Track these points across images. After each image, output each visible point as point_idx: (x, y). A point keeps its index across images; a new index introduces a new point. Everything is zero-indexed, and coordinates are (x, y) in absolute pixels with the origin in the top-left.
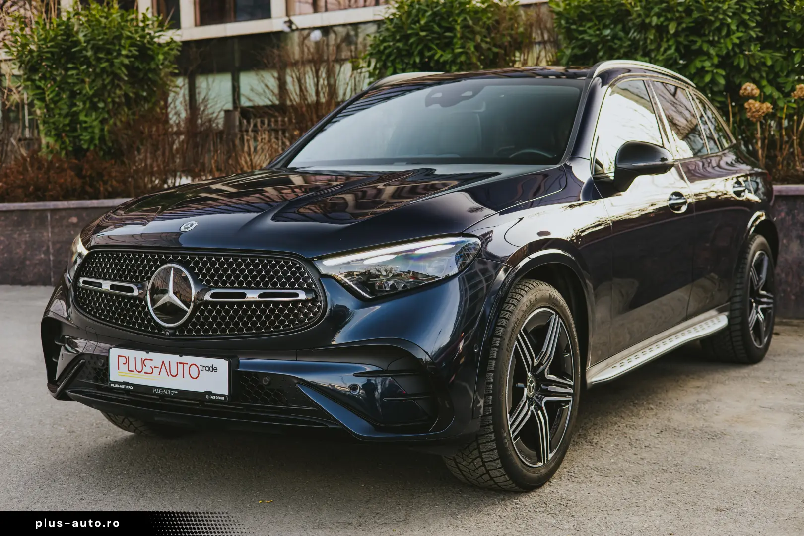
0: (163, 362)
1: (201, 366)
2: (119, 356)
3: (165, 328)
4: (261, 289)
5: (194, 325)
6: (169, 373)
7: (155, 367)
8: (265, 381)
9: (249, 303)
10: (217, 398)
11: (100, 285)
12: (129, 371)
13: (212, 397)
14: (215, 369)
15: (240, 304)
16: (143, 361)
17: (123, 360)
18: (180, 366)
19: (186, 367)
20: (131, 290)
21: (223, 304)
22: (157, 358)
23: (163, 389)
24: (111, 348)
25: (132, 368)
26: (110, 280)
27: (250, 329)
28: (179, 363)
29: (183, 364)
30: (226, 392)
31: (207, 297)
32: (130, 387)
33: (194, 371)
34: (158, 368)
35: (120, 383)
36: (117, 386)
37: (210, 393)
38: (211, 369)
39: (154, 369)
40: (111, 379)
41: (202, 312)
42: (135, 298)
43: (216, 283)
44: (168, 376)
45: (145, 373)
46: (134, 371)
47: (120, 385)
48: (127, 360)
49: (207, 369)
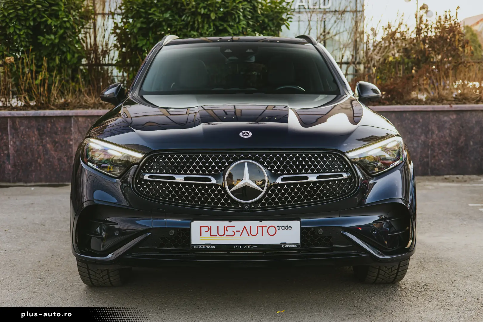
0: (245, 227)
1: (278, 226)
2: (201, 227)
5: (267, 200)
6: (250, 234)
8: (321, 232)
9: (309, 184)
10: (292, 246)
11: (174, 178)
12: (211, 236)
13: (287, 246)
14: (289, 228)
16: (226, 229)
17: (205, 229)
18: (260, 229)
19: (265, 229)
20: (210, 180)
21: (289, 185)
22: (239, 225)
23: (244, 245)
24: (193, 222)
25: (214, 233)
28: (259, 226)
29: (263, 227)
30: (299, 242)
31: (279, 181)
32: (212, 247)
33: (272, 231)
34: (240, 231)
35: (202, 245)
36: (200, 247)
37: (285, 244)
38: (287, 228)
39: (236, 232)
40: (193, 243)
41: (273, 191)
42: (213, 185)
44: (249, 236)
45: (227, 236)
46: (216, 236)
47: (202, 247)
48: (210, 229)
49: (283, 228)
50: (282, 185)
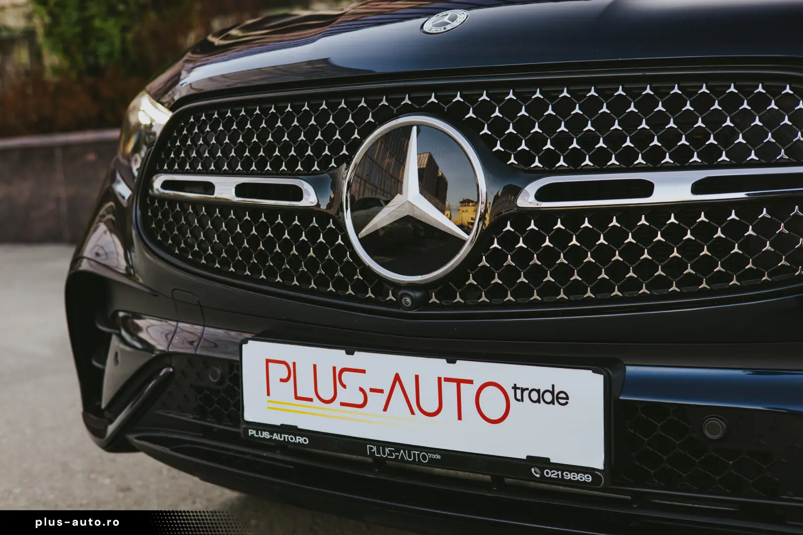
0: (397, 378)
1: (515, 388)
2: (268, 361)
3: (396, 286)
4: (695, 167)
5: (484, 276)
6: (415, 406)
7: (372, 390)
8: (714, 430)
9: (660, 212)
10: (569, 476)
11: (209, 188)
12: (297, 398)
13: (553, 474)
14: (559, 398)
15: (628, 215)
16: (338, 376)
17: (277, 371)
18: (449, 389)
19: (469, 392)
20: (297, 194)
21: (573, 217)
22: (379, 366)
23: (398, 447)
24: (245, 341)
25: (306, 390)
26: (232, 173)
27: (578, 288)
28: (447, 380)
29: (459, 382)
30: (598, 463)
31: (527, 199)
32: (301, 440)
33: (493, 403)
34: (381, 391)
35: (272, 428)
36: (266, 435)
37: (543, 463)
38: (548, 397)
39: (369, 394)
40: (249, 416)
41: (509, 241)
42: (306, 213)
43: (549, 159)
44: (413, 413)
45: (342, 404)
46: (311, 400)
47: (272, 434)
48: (292, 372)
49: (535, 396)
50: (545, 218)
